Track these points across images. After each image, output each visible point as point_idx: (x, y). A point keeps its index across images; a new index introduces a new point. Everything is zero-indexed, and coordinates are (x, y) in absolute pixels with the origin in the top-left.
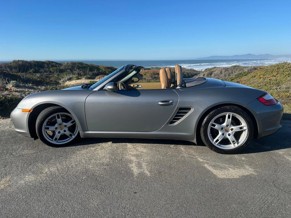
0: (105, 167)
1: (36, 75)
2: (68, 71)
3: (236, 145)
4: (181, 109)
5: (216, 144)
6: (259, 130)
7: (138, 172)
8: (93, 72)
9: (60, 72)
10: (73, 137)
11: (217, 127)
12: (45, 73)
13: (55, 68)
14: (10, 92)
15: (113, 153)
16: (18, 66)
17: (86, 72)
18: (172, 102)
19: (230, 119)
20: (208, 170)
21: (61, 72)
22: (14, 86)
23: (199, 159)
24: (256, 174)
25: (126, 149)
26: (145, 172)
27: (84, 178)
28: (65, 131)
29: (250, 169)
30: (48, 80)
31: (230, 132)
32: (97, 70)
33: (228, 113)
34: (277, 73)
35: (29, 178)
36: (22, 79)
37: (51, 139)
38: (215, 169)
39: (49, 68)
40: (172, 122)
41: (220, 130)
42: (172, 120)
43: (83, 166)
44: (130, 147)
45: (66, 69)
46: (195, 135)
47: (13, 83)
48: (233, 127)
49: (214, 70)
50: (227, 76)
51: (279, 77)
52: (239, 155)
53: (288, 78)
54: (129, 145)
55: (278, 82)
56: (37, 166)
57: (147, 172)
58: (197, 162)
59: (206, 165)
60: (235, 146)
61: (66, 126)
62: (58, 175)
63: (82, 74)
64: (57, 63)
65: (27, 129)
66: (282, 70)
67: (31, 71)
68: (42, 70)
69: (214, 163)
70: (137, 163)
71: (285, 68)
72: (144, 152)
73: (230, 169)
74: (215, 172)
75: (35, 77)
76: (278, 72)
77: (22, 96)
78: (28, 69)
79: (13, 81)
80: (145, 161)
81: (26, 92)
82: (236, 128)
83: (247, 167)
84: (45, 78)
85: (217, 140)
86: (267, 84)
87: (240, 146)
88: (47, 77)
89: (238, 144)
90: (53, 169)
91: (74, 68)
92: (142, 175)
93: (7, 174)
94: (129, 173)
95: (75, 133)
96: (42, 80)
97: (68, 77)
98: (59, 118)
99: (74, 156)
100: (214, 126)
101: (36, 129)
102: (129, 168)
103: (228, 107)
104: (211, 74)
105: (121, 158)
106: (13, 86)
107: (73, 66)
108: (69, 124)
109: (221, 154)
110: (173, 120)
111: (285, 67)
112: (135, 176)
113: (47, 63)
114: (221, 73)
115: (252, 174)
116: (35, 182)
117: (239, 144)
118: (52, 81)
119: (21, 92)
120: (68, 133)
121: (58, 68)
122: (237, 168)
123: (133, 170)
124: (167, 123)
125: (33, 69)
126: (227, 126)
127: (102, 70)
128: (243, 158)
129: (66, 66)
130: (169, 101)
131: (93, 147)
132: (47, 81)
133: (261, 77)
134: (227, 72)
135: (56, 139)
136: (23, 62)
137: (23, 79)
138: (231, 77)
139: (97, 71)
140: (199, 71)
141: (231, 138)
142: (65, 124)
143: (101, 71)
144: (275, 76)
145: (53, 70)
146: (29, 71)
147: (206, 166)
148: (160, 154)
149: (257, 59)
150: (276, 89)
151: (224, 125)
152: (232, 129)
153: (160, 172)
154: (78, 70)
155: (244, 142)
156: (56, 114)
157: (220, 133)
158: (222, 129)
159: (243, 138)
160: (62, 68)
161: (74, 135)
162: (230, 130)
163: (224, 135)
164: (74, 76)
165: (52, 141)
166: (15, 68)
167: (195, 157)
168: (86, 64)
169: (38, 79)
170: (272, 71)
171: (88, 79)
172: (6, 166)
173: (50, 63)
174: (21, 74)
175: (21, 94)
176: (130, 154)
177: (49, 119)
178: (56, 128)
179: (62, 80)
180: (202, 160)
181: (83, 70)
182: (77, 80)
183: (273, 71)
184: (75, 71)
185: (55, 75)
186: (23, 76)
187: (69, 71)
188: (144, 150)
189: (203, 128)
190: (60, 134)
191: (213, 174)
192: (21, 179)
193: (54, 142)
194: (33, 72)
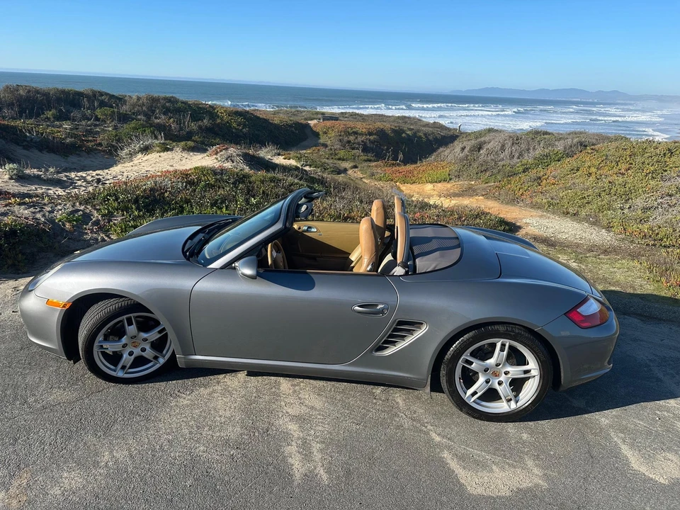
0: (232, 453)
1: (60, 126)
2: (139, 117)
3: (513, 406)
4: (401, 323)
5: (471, 401)
6: (562, 378)
7: (303, 470)
8: (200, 123)
9: (119, 120)
10: (162, 361)
11: (476, 366)
12: (84, 123)
13: (107, 110)
14: (6, 206)
15: (249, 408)
16: (18, 101)
17: (184, 123)
18: (383, 309)
19: (505, 353)
20: (449, 469)
21: (124, 120)
22: (14, 177)
23: (433, 435)
24: (544, 485)
25: (276, 396)
26: (316, 471)
27: (188, 483)
28: (143, 350)
29: (536, 471)
30: (91, 141)
31: (503, 378)
32: (210, 119)
33: (502, 340)
34: (628, 166)
35: (71, 479)
36: (28, 139)
37: (112, 367)
38: (464, 468)
39: (94, 109)
40: (381, 348)
41: (483, 373)
42: (380, 344)
43: (185, 447)
44: (288, 392)
45: (134, 114)
46: (429, 380)
47: (10, 169)
48: (509, 369)
49: (487, 139)
50: (516, 157)
51: (632, 179)
52: (517, 424)
53: (651, 182)
54: (285, 384)
55: (627, 189)
56: (85, 443)
57: (322, 472)
58: (430, 441)
59: (446, 454)
60: (510, 407)
61: (145, 340)
62: (132, 471)
63: (173, 128)
64: (113, 96)
65: (59, 343)
66: (639, 159)
67: (50, 114)
68: (75, 113)
69: (461, 449)
70: (299, 442)
71: (646, 155)
72: (316, 409)
73: (494, 467)
74: (462, 474)
75: (59, 132)
76: (632, 164)
77: (37, 219)
78: (43, 110)
79: (11, 166)
80: (317, 437)
81: (45, 205)
82: (515, 371)
83: (530, 463)
84: (84, 136)
85: (475, 393)
86: (603, 194)
87: (522, 408)
88: (89, 132)
89: (517, 402)
90: (120, 454)
91: (153, 112)
92: (310, 477)
93: (22, 466)
94: (284, 473)
95: (164, 352)
96: (76, 143)
97: (141, 144)
98: (132, 324)
99: (163, 415)
100: (471, 363)
101: (80, 349)
102: (284, 459)
103: (501, 328)
104: (480, 148)
105: (266, 426)
106: (11, 178)
107: (151, 106)
108: (154, 335)
109: (480, 422)
110: (383, 343)
111: (648, 154)
112: (296, 483)
113: (87, 96)
114: (503, 148)
115: (537, 486)
116: (83, 492)
117: (519, 404)
118: (100, 144)
119: (34, 206)
120: (149, 353)
121: (116, 110)
122: (508, 464)
123: (293, 465)
124: (371, 351)
125: (53, 111)
126: (497, 365)
127: (222, 119)
128: (525, 436)
129: (134, 106)
130: (377, 305)
131: (205, 386)
132: (90, 144)
133: (590, 172)
134: (516, 146)
135: (123, 368)
136: (29, 91)
137: (32, 139)
138: (524, 161)
139: (211, 121)
140: (454, 129)
141: (504, 390)
142: (144, 335)
143: (219, 121)
144: (623, 174)
145: (102, 115)
146: (43, 113)
147: (445, 456)
148: (352, 416)
149: (591, 100)
150: (620, 208)
151: (490, 363)
152: (506, 373)
153: (348, 473)
154: (163, 117)
155: (530, 402)
156: (125, 317)
157: (482, 379)
158: (486, 370)
159: (529, 391)
160: (125, 109)
161: (164, 356)
162: (503, 374)
163: (489, 382)
164: (157, 142)
165: (115, 371)
166: (11, 105)
167: (426, 427)
168: (183, 102)
169: (68, 140)
170: (618, 159)
171: (188, 151)
172: (16, 440)
173: (94, 96)
174: (24, 123)
175: (34, 213)
176: (287, 413)
177: (108, 329)
178: (125, 346)
179: (126, 151)
180: (438, 439)
181: (177, 116)
182: (164, 151)
183: (619, 161)
184: (156, 118)
185: (108, 127)
186: (30, 133)
187: (143, 117)
188: (318, 403)
189: (447, 367)
190: (133, 357)
191: (458, 481)
192: (55, 481)
193: (120, 374)
194: (54, 118)
